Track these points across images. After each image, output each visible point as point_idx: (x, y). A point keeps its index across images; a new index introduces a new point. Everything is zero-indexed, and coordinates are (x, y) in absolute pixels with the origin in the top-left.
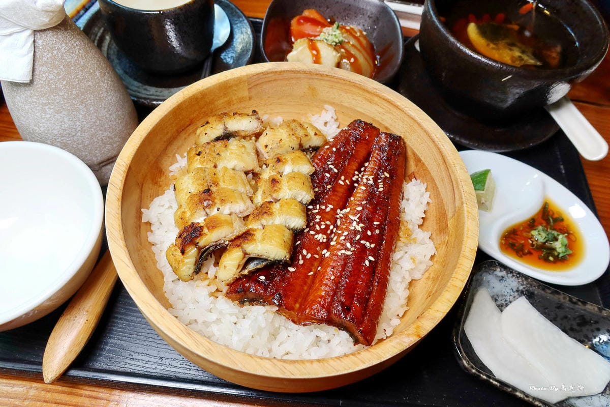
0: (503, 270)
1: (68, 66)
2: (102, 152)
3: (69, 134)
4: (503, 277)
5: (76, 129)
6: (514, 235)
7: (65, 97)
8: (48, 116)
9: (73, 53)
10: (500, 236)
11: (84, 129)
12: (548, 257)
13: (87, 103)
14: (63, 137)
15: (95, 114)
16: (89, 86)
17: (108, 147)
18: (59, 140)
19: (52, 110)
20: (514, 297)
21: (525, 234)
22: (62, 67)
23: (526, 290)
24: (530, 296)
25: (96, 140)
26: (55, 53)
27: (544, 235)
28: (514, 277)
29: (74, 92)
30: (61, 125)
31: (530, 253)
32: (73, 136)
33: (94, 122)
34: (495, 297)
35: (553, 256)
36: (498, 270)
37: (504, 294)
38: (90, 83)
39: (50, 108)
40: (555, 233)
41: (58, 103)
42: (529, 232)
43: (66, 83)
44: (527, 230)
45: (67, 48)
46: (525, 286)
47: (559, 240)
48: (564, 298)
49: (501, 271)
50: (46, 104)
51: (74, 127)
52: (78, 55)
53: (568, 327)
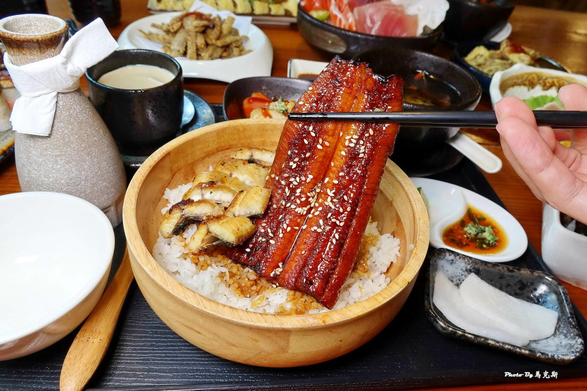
0: (451, 254)
1: (81, 123)
2: (100, 201)
3: (74, 183)
4: (452, 260)
5: (81, 178)
6: (452, 233)
7: (76, 149)
8: (59, 167)
9: (84, 113)
10: (442, 235)
11: (87, 178)
12: (482, 245)
13: (92, 155)
14: (69, 186)
15: (98, 165)
16: (95, 141)
17: (105, 196)
18: (65, 189)
19: (63, 161)
20: (465, 276)
21: (460, 232)
22: (75, 124)
23: (473, 268)
24: (478, 272)
25: (96, 189)
26: (72, 112)
27: (474, 229)
28: (461, 258)
29: (83, 145)
30: (69, 175)
31: (467, 245)
32: (77, 185)
33: (96, 173)
34: (451, 278)
35: (485, 244)
36: (448, 254)
37: (457, 275)
38: (96, 138)
39: (61, 159)
40: (483, 227)
41: (69, 154)
42: (463, 229)
43: (78, 137)
44: (461, 228)
45: (81, 109)
46: (471, 265)
47: (487, 231)
48: (503, 268)
49: (450, 255)
50: (58, 156)
51: (79, 176)
52: (88, 115)
53: (513, 292)
